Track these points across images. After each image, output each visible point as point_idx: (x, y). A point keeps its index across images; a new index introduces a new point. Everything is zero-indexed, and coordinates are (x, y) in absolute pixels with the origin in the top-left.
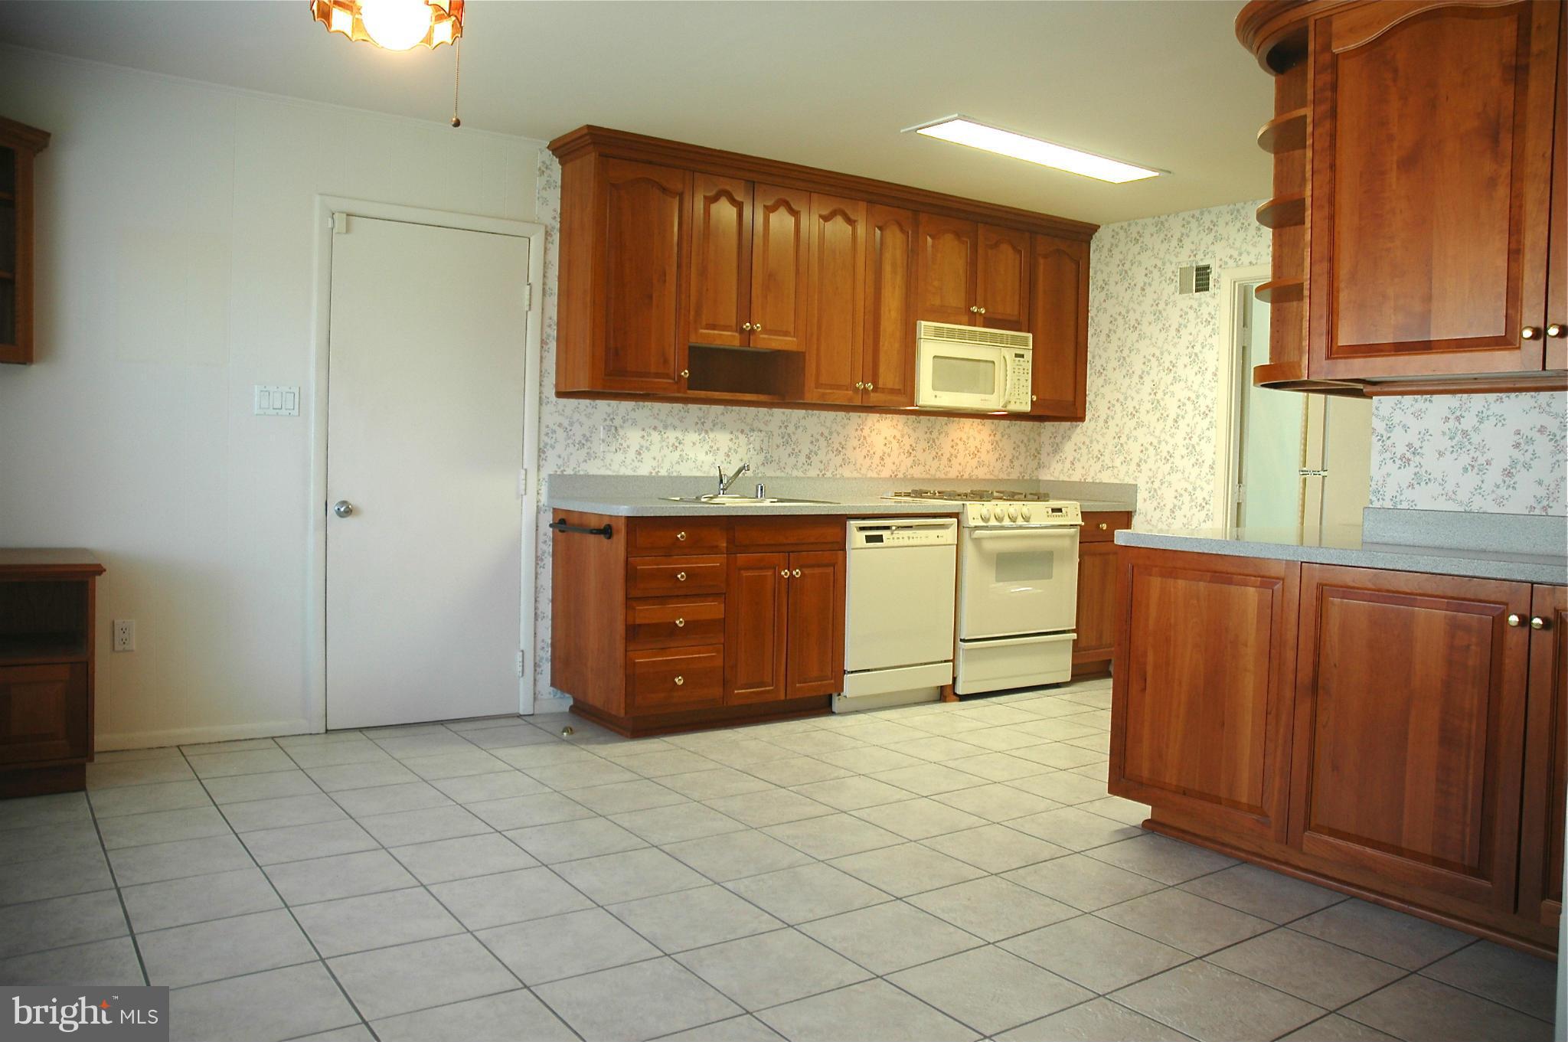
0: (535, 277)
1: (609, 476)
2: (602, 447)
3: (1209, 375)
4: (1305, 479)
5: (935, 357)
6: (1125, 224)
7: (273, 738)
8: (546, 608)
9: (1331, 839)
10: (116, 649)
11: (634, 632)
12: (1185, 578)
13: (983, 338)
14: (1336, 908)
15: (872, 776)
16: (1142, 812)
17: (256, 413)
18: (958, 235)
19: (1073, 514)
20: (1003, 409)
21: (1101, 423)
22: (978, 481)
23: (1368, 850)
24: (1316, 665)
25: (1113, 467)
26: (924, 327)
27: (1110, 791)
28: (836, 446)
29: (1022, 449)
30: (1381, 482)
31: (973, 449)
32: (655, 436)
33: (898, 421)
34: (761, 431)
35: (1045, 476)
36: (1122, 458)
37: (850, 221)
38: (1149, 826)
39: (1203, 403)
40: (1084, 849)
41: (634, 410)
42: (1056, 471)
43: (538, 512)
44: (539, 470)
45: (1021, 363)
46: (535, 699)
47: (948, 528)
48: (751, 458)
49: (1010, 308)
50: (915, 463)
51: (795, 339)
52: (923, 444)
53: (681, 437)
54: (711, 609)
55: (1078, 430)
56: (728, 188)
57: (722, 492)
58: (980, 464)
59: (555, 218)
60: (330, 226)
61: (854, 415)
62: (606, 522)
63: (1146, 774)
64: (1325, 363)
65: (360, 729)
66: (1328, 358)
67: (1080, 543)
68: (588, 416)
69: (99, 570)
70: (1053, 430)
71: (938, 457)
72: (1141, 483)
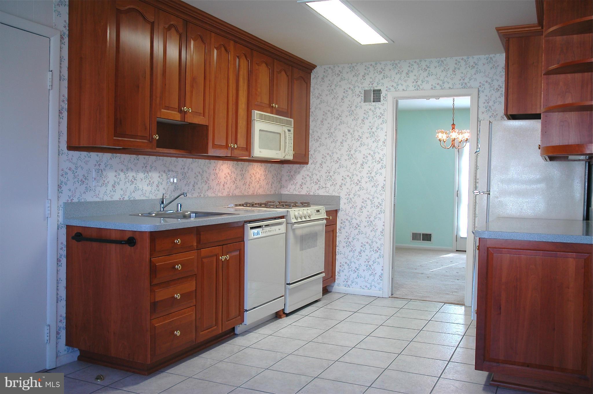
0: (55, 67)
1: (99, 202)
2: (94, 183)
3: (381, 143)
5: (260, 130)
6: (331, 66)
8: (63, 293)
13: (277, 120)
18: (267, 65)
19: (323, 213)
20: (283, 158)
25: (326, 187)
26: (256, 113)
28: (205, 179)
29: (275, 178)
31: (258, 179)
32: (122, 175)
34: (173, 171)
35: (285, 192)
36: (331, 183)
37: (227, 51)
39: (377, 156)
41: (110, 158)
42: (290, 189)
43: (58, 228)
44: (58, 200)
45: (289, 134)
46: (57, 357)
47: (282, 224)
48: (169, 187)
49: (285, 105)
50: (237, 187)
51: (204, 119)
52: (239, 177)
53: (135, 176)
55: (305, 169)
57: (162, 209)
58: (260, 187)
61: (212, 161)
62: (130, 235)
68: (86, 163)
70: (289, 168)
71: (245, 184)
72: (343, 195)
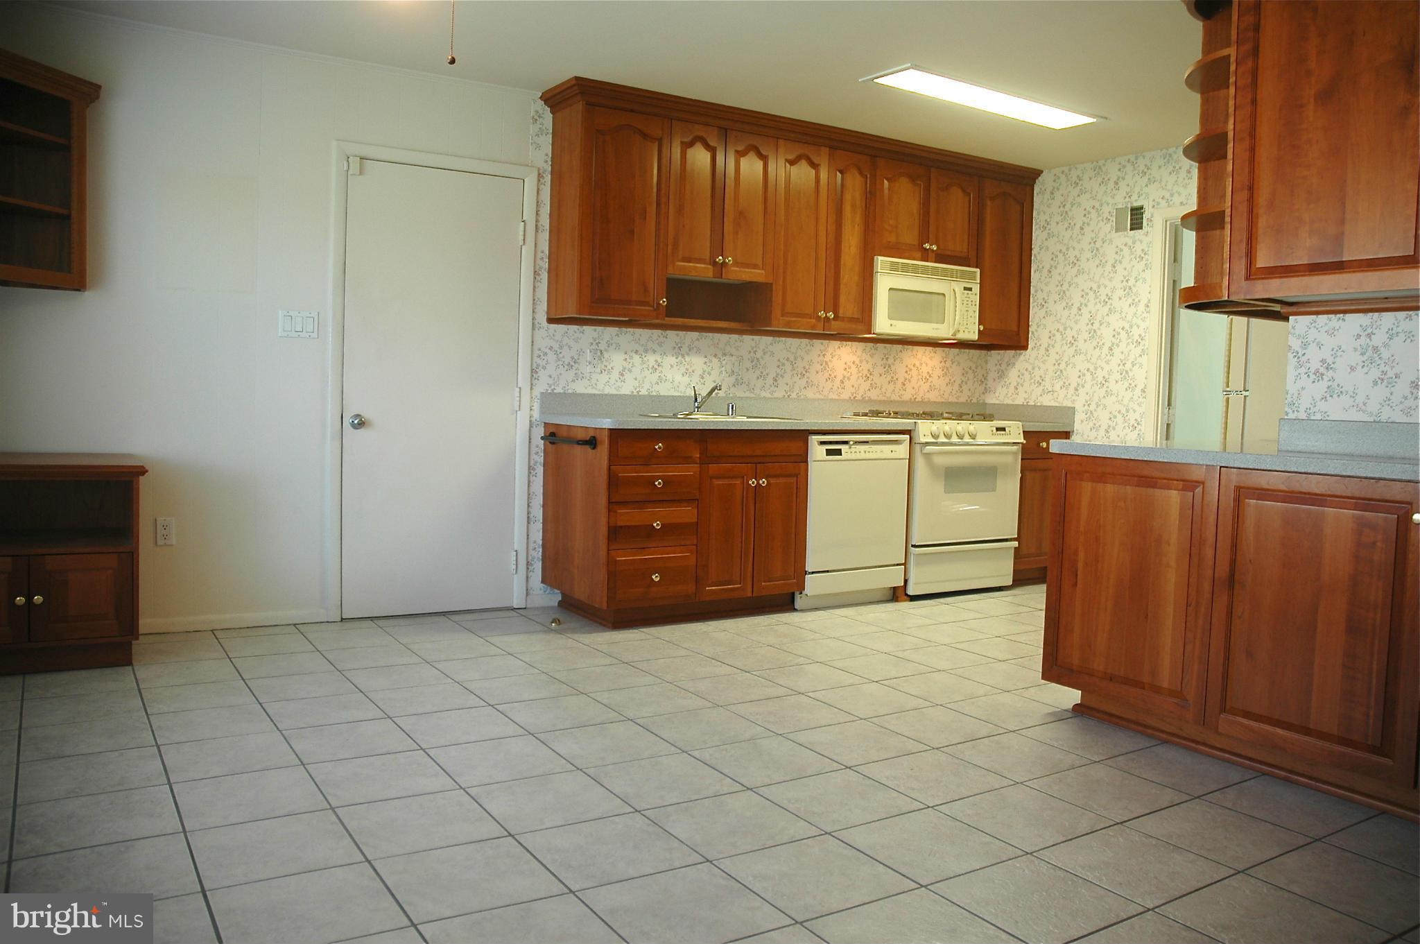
0: (529, 215)
1: (595, 394)
2: (589, 369)
3: (1141, 307)
4: (1228, 399)
5: (890, 289)
6: (1066, 169)
7: (295, 625)
8: (538, 513)
9: (1245, 721)
10: (159, 543)
11: (615, 533)
12: (1114, 483)
13: (935, 272)
14: (1248, 783)
15: (829, 663)
16: (1073, 696)
17: (280, 335)
18: (913, 179)
19: (1015, 433)
20: (953, 337)
21: (1042, 351)
22: (930, 403)
23: (1280, 731)
24: (1233, 562)
25: (1053, 391)
26: (881, 261)
27: (1043, 678)
28: (801, 370)
29: (971, 375)
30: (1296, 395)
31: (925, 374)
32: (637, 358)
33: (857, 348)
34: (732, 356)
35: (991, 399)
36: (1061, 383)
37: (814, 165)
38: (1078, 710)
39: (1135, 332)
40: (1017, 729)
41: (617, 335)
42: (1001, 395)
43: (531, 426)
44: (531, 389)
45: (970, 295)
46: (527, 594)
47: (901, 444)
48: (723, 380)
49: (959, 245)
50: (873, 387)
51: (763, 272)
52: (880, 370)
53: (660, 360)
54: (685, 514)
55: (1022, 358)
56: (703, 134)
57: (696, 410)
58: (931, 388)
59: (546, 162)
60: (346, 168)
61: (817, 342)
62: (591, 434)
63: (1076, 661)
64: (1244, 283)
65: (371, 618)
66: (1248, 278)
67: (1022, 459)
68: (576, 340)
69: (142, 471)
70: (999, 357)
71: (893, 381)
72: (1079, 407)
